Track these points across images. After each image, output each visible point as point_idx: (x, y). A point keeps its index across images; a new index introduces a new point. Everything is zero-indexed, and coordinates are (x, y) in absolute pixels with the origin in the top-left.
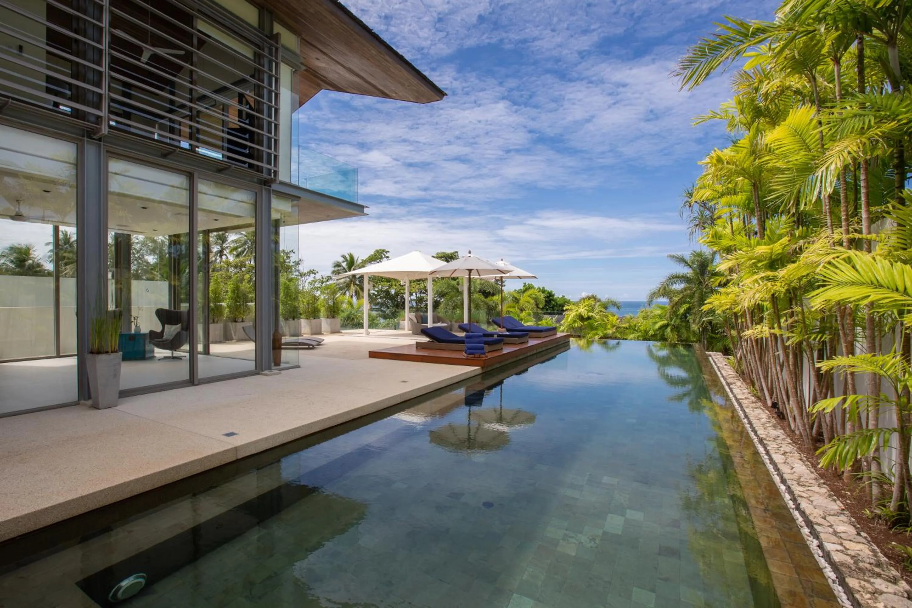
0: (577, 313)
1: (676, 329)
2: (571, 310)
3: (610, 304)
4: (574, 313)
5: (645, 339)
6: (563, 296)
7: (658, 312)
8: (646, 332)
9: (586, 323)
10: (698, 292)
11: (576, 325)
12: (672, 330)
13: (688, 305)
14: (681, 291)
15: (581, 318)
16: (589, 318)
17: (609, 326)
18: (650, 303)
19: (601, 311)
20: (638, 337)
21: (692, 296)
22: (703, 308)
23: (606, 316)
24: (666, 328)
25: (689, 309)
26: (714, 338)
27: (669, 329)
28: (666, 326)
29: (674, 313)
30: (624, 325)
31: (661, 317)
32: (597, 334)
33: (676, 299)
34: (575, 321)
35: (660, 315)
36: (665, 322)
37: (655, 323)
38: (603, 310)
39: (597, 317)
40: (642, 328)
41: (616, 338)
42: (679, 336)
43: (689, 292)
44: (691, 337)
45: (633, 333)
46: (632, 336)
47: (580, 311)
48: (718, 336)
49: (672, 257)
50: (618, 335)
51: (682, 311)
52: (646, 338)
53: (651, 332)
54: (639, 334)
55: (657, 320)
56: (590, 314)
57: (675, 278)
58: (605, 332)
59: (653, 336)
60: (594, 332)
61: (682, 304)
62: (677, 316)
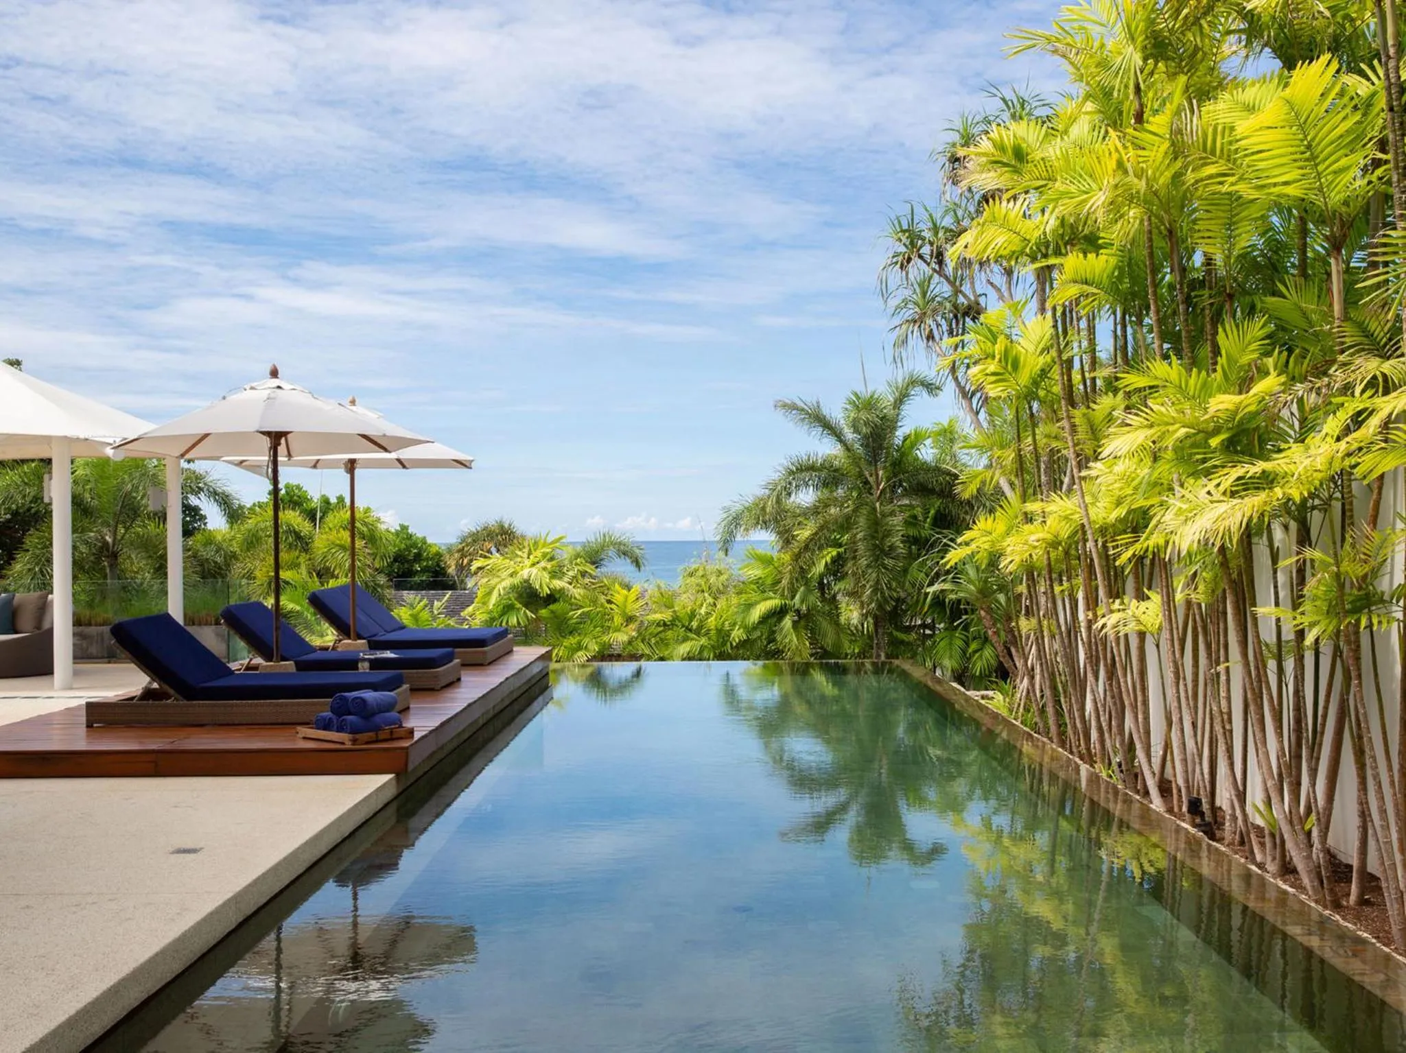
0: (516, 581)
1: (805, 620)
2: (492, 572)
3: (611, 552)
4: (508, 583)
5: (721, 656)
6: (404, 528)
7: (756, 572)
8: (723, 634)
9: (544, 612)
10: (864, 511)
11: (513, 621)
12: (795, 624)
13: (834, 552)
14: (815, 511)
15: (529, 596)
16: (551, 598)
17: (618, 620)
18: (726, 544)
19: (584, 574)
20: (702, 648)
21: (846, 524)
22: (948, 556)
23: (605, 589)
24: (780, 619)
25: (838, 562)
26: (902, 642)
27: (787, 622)
28: (780, 613)
29: (802, 574)
30: (658, 616)
31: (761, 586)
32: (579, 647)
33: (804, 534)
34: (508, 609)
35: (758, 582)
36: (773, 603)
37: (749, 606)
38: (589, 568)
39: (577, 592)
40: (712, 622)
41: (634, 657)
42: (814, 641)
43: (833, 511)
44: (846, 644)
45: (685, 639)
46: (684, 648)
47: (525, 573)
48: (913, 636)
49: (791, 407)
50: (643, 648)
51: (820, 568)
52: (723, 651)
53: (737, 635)
54: (703, 641)
55: (754, 596)
56: (558, 584)
57: (803, 471)
58: (605, 638)
59: (743, 644)
60: (572, 640)
61: (821, 548)
62: (807, 583)
